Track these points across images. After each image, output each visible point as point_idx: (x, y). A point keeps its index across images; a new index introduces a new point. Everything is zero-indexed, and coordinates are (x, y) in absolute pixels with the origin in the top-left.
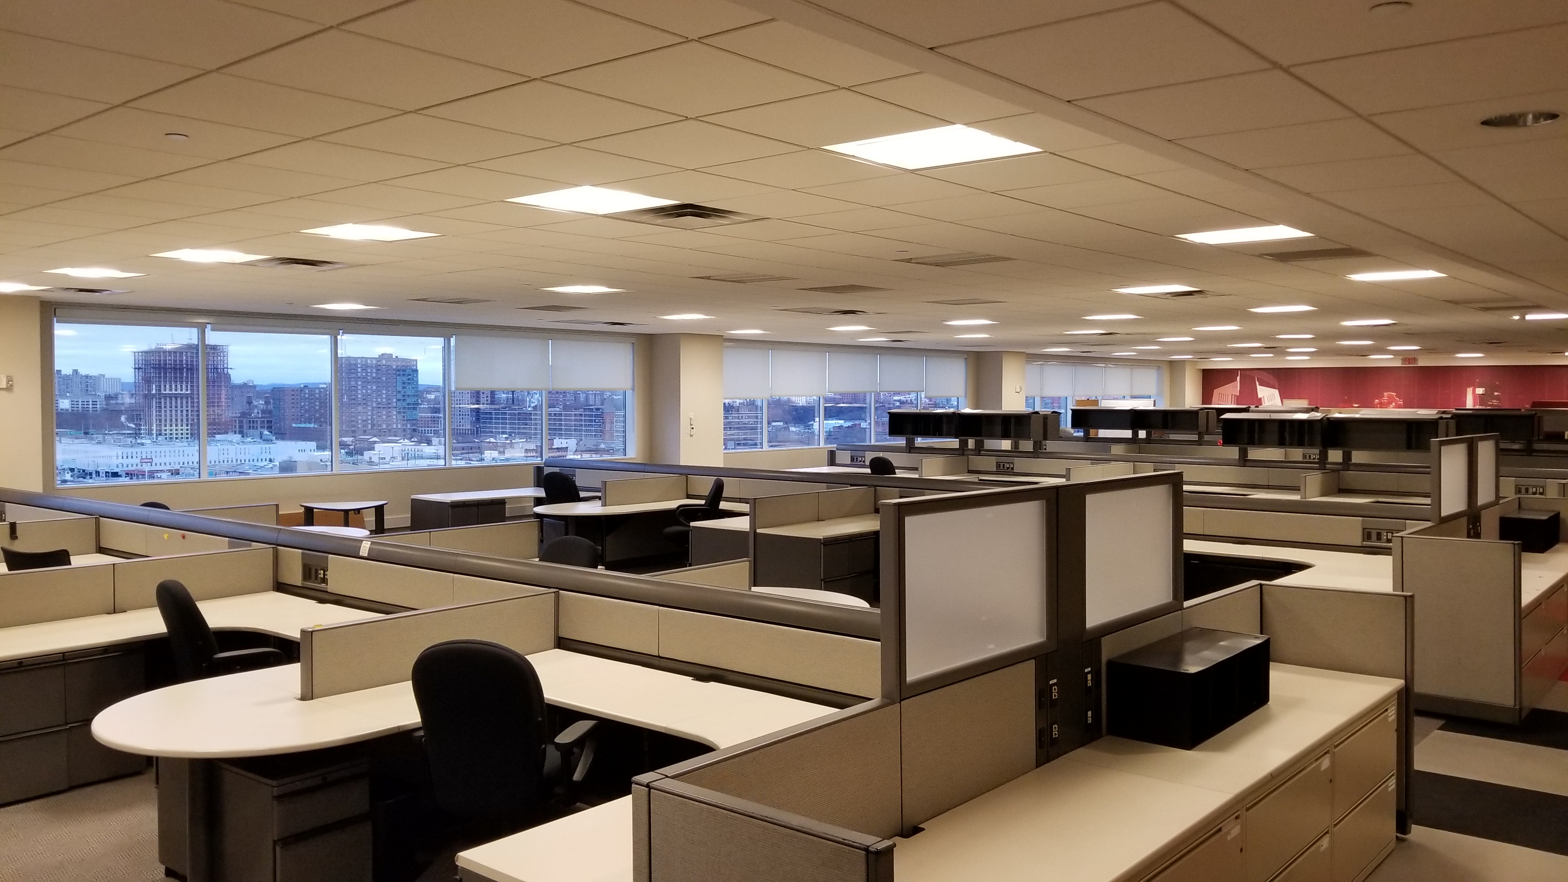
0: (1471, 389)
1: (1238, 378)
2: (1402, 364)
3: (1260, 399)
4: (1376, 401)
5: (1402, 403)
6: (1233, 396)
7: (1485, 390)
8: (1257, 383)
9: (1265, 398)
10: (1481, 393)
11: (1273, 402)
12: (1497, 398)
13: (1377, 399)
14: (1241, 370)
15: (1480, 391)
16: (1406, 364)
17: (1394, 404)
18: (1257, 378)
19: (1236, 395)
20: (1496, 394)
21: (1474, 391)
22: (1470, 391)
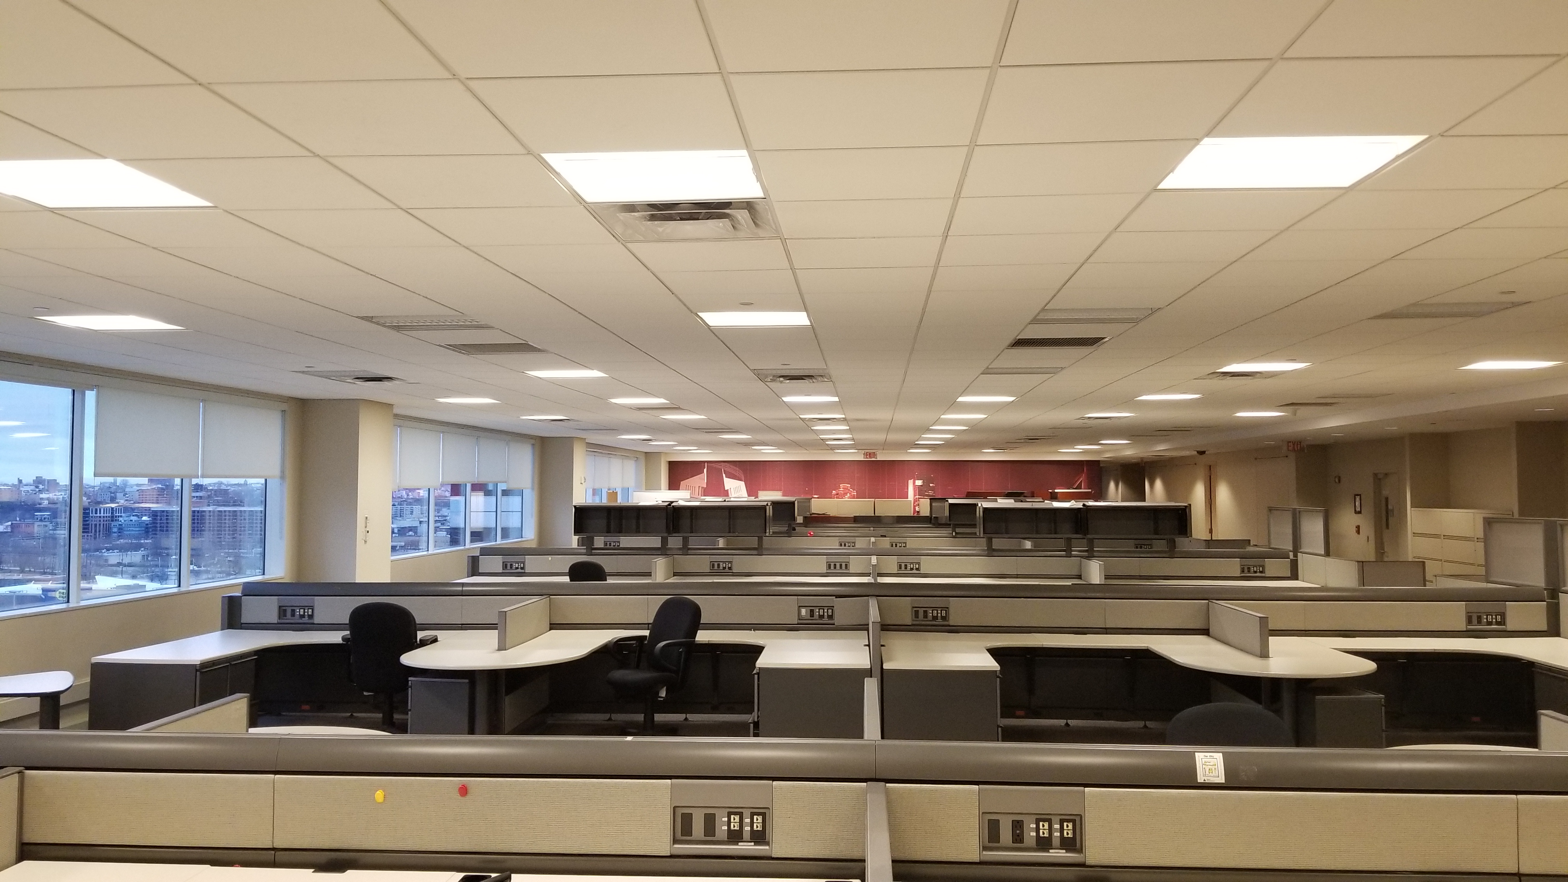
0: (912, 481)
1: (705, 470)
2: (864, 458)
3: (727, 490)
4: (834, 492)
5: (856, 493)
6: (700, 488)
7: (923, 482)
8: (724, 475)
9: (732, 490)
10: (920, 484)
11: (739, 494)
12: (932, 489)
13: (834, 490)
14: (708, 462)
15: (919, 483)
16: (867, 458)
17: (848, 495)
18: (724, 470)
19: (702, 488)
20: (931, 485)
21: (914, 483)
22: (911, 482)
